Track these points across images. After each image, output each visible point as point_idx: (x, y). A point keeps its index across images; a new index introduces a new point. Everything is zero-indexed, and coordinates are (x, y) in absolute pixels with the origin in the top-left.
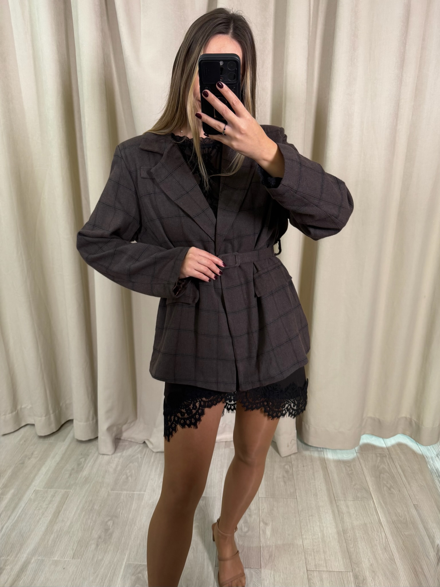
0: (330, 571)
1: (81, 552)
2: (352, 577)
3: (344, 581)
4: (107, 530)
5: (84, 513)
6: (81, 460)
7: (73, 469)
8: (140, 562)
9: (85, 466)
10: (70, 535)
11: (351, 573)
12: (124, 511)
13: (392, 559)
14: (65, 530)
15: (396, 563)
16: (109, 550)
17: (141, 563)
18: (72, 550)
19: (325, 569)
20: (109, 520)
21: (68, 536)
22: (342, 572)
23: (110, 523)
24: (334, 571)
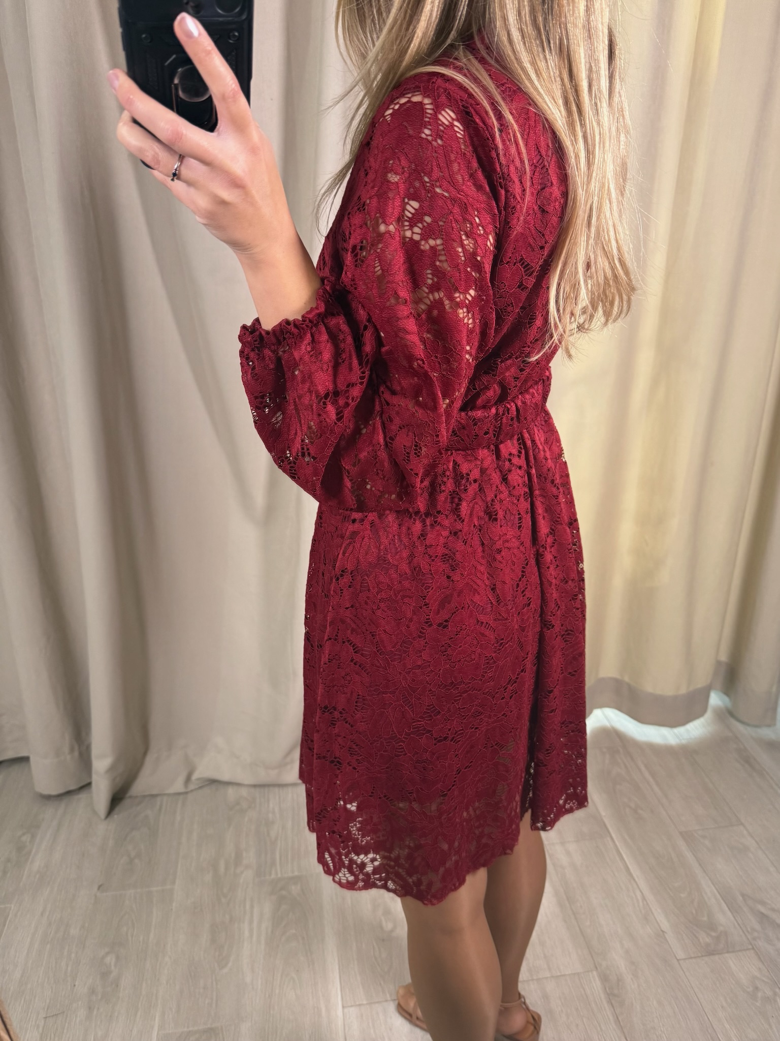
0: (558, 977)
1: (57, 1029)
2: (597, 979)
3: (585, 991)
4: (105, 975)
5: (48, 946)
6: (24, 838)
7: (8, 860)
8: (188, 1027)
9: (34, 850)
10: (25, 998)
11: (595, 973)
12: (136, 930)
13: (661, 934)
14: (12, 988)
15: (667, 941)
16: (116, 1014)
17: (191, 1029)
18: (36, 1028)
19: (548, 975)
20: (107, 954)
21: (21, 1000)
22: (578, 973)
23: (110, 960)
24: (563, 974)
